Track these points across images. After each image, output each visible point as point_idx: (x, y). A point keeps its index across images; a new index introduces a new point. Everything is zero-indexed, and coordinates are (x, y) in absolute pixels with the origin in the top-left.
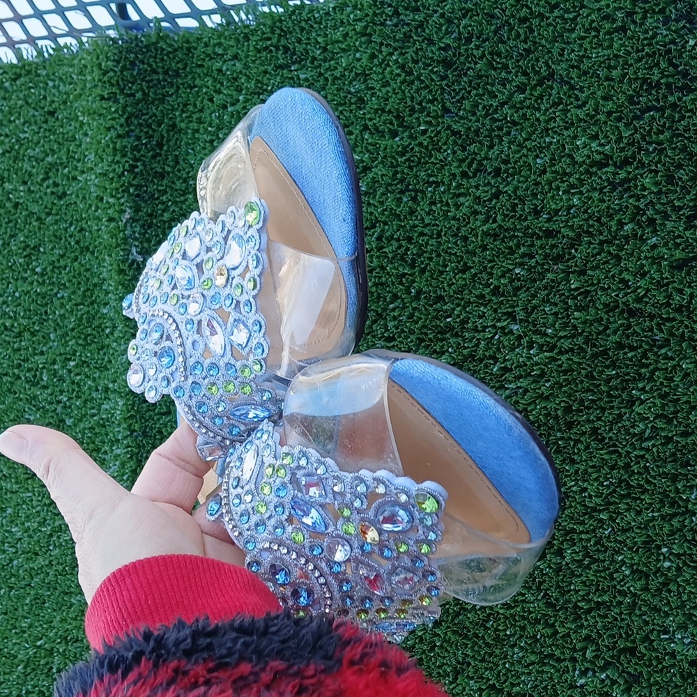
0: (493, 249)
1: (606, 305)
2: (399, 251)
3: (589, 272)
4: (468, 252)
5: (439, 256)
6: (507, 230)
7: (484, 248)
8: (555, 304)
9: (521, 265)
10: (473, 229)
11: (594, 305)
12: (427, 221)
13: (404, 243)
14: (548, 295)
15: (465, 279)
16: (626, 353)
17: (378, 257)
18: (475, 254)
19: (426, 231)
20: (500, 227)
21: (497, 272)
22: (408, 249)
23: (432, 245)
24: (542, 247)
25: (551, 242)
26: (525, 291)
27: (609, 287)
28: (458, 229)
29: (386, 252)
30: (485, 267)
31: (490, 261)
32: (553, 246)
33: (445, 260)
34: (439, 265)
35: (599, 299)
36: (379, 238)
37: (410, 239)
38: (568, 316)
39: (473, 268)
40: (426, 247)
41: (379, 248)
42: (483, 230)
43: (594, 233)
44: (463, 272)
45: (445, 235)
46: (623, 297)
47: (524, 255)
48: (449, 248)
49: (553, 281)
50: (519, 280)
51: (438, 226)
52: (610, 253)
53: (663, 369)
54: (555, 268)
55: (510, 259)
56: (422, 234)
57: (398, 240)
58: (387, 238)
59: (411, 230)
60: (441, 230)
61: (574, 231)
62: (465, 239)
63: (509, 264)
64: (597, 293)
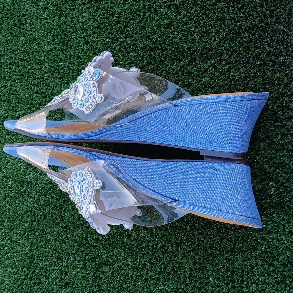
0: (97, 33)
1: (142, 48)
2: (61, 40)
3: (135, 36)
4: (88, 36)
5: (77, 39)
6: (102, 24)
7: (94, 33)
8: (123, 52)
9: (108, 38)
10: (89, 26)
11: (137, 49)
12: (71, 25)
13: (62, 36)
14: (120, 48)
15: (88, 47)
16: (151, 67)
17: (53, 44)
18: (90, 36)
19: (71, 30)
20: (100, 23)
21: (100, 42)
22: (64, 39)
23: (74, 35)
24: (116, 29)
25: (119, 25)
26: (111, 48)
27: (143, 41)
28: (83, 27)
29: (56, 42)
30: (95, 41)
31: (97, 38)
32: (120, 27)
33: (79, 41)
34: (77, 43)
35: (139, 46)
36: (53, 36)
37: (65, 34)
38: (128, 55)
39: (90, 42)
40: (72, 37)
41: (53, 41)
42: (93, 25)
43: (135, 19)
44: (87, 45)
45: (78, 30)
46: (148, 43)
47: (109, 34)
48: (81, 35)
49: (121, 42)
50: (108, 44)
51: (75, 27)
52: (142, 26)
53: (165, 70)
54: (122, 36)
55: (104, 36)
56: (70, 31)
57: (61, 35)
58: (56, 36)
59: (65, 30)
60: (77, 28)
61: (128, 20)
62: (86, 30)
63: (104, 38)
64: (138, 44)
